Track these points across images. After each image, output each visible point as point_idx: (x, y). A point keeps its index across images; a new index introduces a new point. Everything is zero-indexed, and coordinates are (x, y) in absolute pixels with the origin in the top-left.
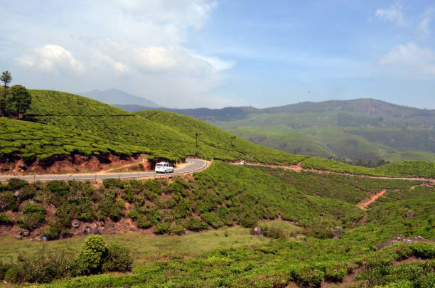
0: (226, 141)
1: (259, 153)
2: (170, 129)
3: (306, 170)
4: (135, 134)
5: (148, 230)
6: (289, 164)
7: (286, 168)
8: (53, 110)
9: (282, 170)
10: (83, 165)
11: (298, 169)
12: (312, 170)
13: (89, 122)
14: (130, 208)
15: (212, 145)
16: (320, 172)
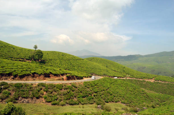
0: (122, 69)
1: (135, 74)
2: (98, 64)
3: (156, 81)
4: (82, 66)
5: (49, 103)
6: (149, 79)
7: (147, 80)
8: (52, 58)
9: (145, 81)
10: (37, 78)
11: (152, 81)
12: (160, 82)
13: (65, 62)
14: (46, 94)
15: (115, 71)
16: (163, 82)
